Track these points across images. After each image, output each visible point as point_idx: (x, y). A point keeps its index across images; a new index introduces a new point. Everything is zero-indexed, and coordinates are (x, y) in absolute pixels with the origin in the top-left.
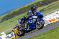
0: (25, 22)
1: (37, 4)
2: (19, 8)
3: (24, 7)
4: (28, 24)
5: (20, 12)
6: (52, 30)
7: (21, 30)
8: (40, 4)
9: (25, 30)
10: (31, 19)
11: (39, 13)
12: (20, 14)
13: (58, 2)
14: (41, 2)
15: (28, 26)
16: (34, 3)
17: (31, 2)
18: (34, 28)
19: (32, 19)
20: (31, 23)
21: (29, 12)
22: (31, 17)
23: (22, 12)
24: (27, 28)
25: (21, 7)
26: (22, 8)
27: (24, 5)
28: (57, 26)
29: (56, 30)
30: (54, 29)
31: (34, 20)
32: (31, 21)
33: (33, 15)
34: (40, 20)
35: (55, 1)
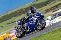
0: (25, 23)
1: (20, 11)
2: (2, 15)
3: (7, 15)
4: (28, 25)
5: (3, 19)
6: (36, 37)
7: (21, 31)
8: (23, 11)
9: (25, 31)
10: (31, 20)
11: (40, 14)
12: (3, 21)
13: (42, 9)
14: (24, 9)
15: (28, 27)
16: (17, 11)
17: (14, 9)
18: (35, 29)
19: (33, 20)
20: (32, 24)
21: (29, 12)
22: (31, 17)
23: (5, 19)
24: (27, 29)
25: (3, 14)
26: (5, 15)
27: (7, 12)
28: (41, 34)
29: (41, 38)
30: (39, 37)
31: (35, 21)
32: (31, 22)
33: (33, 16)
34: (41, 21)
35: (39, 8)
